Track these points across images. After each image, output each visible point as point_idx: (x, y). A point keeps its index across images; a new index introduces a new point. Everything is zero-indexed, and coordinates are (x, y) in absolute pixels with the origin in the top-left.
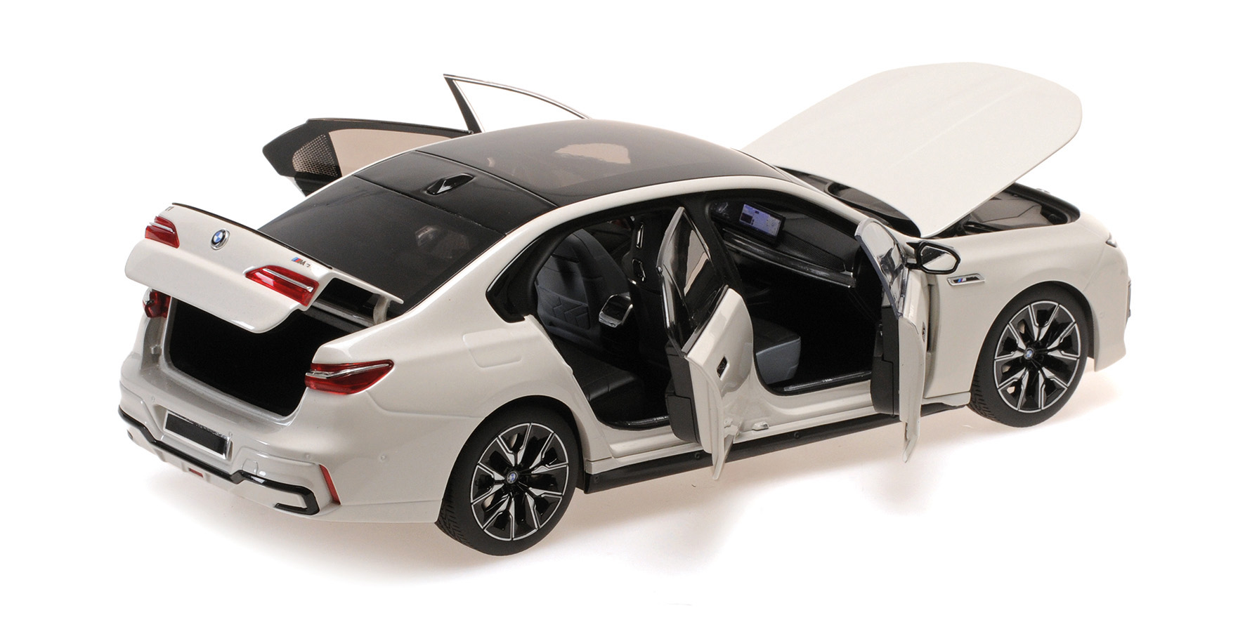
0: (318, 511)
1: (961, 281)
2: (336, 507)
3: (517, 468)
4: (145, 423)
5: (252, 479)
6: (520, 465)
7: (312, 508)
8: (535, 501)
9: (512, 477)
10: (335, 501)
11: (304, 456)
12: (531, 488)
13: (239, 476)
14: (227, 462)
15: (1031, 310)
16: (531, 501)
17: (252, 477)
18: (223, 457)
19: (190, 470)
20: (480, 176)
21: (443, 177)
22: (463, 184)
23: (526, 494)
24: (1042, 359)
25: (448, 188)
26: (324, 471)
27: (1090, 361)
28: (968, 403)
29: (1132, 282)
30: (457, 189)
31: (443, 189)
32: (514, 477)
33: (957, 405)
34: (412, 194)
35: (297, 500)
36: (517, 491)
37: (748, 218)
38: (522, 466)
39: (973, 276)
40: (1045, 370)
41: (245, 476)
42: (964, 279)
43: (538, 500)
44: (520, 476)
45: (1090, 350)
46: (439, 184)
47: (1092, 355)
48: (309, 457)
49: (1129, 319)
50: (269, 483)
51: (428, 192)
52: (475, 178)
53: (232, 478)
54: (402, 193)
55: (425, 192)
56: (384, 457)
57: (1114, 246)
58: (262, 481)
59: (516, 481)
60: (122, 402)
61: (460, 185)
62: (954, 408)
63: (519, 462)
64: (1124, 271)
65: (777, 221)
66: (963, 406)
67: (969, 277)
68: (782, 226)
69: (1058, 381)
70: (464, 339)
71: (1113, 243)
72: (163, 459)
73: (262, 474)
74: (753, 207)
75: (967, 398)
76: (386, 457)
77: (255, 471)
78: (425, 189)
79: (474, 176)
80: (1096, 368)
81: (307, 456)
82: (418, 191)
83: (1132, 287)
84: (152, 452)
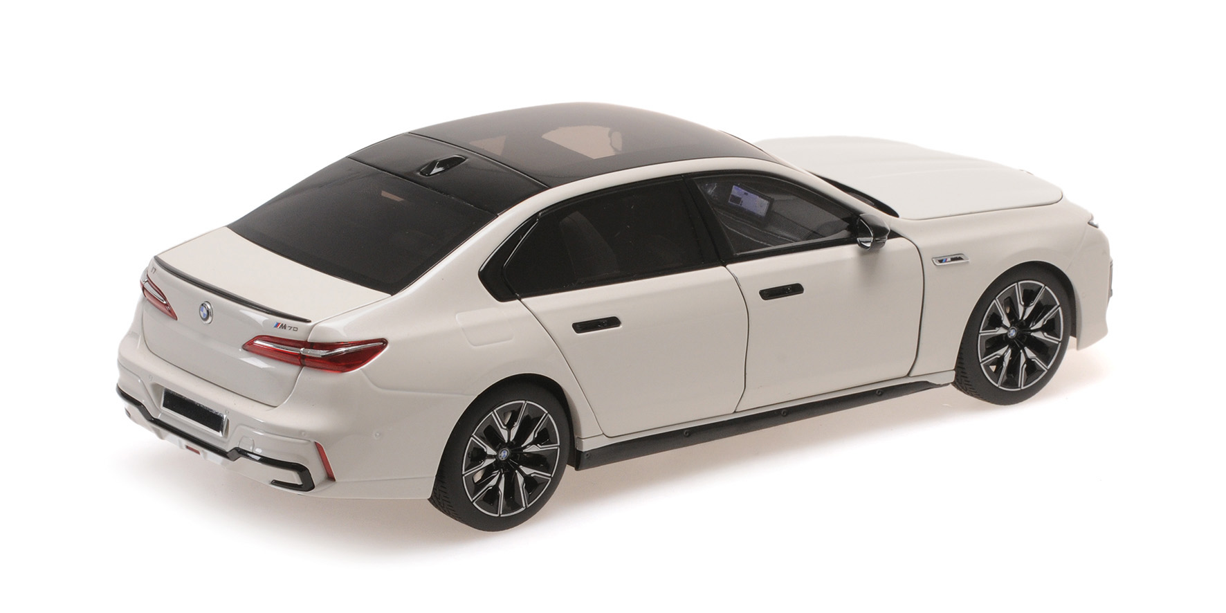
0: (313, 487)
1: (946, 261)
2: (331, 484)
3: (510, 445)
4: (143, 402)
5: (248, 456)
6: (512, 442)
7: (307, 485)
8: (524, 480)
9: (504, 454)
10: (331, 478)
11: (299, 434)
12: (521, 466)
13: (235, 453)
14: (224, 440)
15: (1018, 288)
16: (521, 479)
17: (248, 454)
18: (220, 434)
19: (187, 447)
20: (473, 157)
21: (435, 159)
22: (456, 165)
23: (516, 471)
24: (1024, 339)
25: (441, 169)
26: (319, 448)
27: (1072, 340)
28: (953, 381)
29: (1114, 263)
30: (449, 171)
31: (435, 170)
32: (506, 454)
33: (942, 383)
34: (407, 176)
35: (293, 477)
36: (508, 469)
37: (737, 200)
38: (515, 443)
39: (958, 256)
40: (1027, 350)
41: (242, 453)
42: (949, 259)
43: (528, 479)
44: (512, 454)
45: (1073, 329)
46: (432, 165)
47: (1074, 334)
48: (305, 435)
49: (1111, 298)
50: (265, 460)
51: (421, 173)
52: (467, 160)
53: (228, 455)
54: (396, 175)
55: (418, 173)
56: (378, 434)
57: (1096, 227)
58: (258, 458)
59: (507, 459)
60: (120, 380)
61: (451, 167)
62: (939, 386)
63: (512, 439)
64: (1106, 252)
65: (766, 203)
66: (948, 384)
67: (954, 257)
68: (770, 207)
69: (1039, 363)
70: (457, 318)
71: (1095, 223)
72: (161, 437)
73: (258, 451)
74: (742, 188)
75: (951, 376)
76: (380, 434)
77: (251, 448)
78: (418, 170)
79: (466, 158)
80: (1078, 346)
81: (303, 433)
82: (411, 173)
83: (1114, 267)
84: (150, 430)
